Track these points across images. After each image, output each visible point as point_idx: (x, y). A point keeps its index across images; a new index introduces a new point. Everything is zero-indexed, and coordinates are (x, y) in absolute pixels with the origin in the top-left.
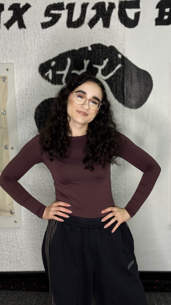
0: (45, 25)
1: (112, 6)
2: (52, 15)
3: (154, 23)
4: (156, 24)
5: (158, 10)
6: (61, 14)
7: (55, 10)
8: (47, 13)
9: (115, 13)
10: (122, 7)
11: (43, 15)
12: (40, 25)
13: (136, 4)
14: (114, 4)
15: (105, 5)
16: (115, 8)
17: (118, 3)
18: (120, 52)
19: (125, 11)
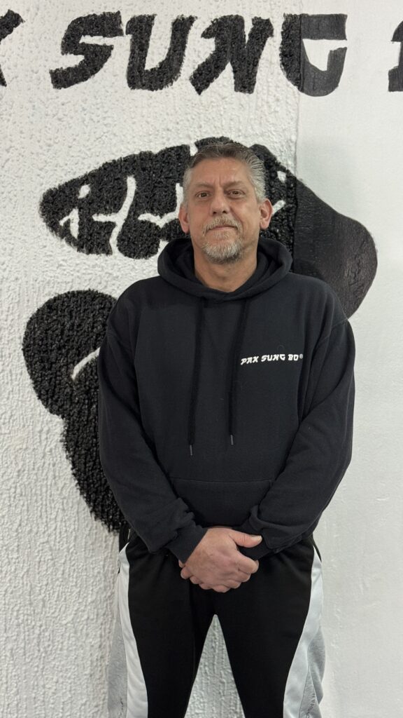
0: (62, 79)
2: (85, 49)
6: (111, 48)
7: (93, 34)
8: (70, 43)
9: (272, 50)
10: (292, 32)
11: (58, 48)
13: (334, 26)
14: (267, 23)
15: (243, 27)
16: (271, 34)
17: (282, 20)
18: (284, 164)
19: (301, 46)
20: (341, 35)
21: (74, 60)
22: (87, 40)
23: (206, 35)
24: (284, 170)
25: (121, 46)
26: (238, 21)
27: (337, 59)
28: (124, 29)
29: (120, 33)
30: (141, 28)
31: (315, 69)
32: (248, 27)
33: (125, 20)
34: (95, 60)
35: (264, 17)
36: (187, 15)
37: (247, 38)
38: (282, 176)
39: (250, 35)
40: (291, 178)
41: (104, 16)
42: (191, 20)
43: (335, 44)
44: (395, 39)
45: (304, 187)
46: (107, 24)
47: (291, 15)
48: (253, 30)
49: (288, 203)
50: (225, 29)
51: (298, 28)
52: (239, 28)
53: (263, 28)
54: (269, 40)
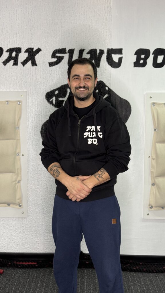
0: (51, 64)
1: (102, 52)
2: (57, 57)
3: (133, 65)
4: (135, 66)
5: (136, 56)
6: (64, 57)
7: (59, 53)
8: (53, 56)
9: (104, 57)
10: (109, 53)
11: (51, 57)
12: (48, 64)
13: (119, 51)
17: (107, 50)
18: (107, 85)
19: (111, 56)
20: (121, 53)
21: (54, 60)
22: (58, 55)
23: (88, 53)
25: (66, 56)
26: (96, 50)
27: (120, 59)
28: (67, 52)
30: (71, 52)
31: (115, 62)
32: (98, 52)
34: (60, 59)
35: (102, 49)
40: (109, 89)
41: (62, 49)
42: (84, 50)
43: (120, 56)
44: (135, 54)
45: (112, 91)
49: (108, 95)
50: (92, 52)
51: (111, 52)
54: (103, 55)
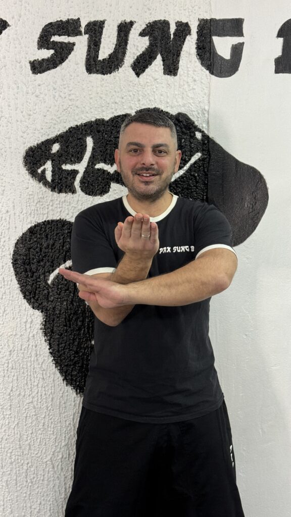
0: (38, 67)
2: (55, 45)
3: (273, 67)
6: (74, 44)
7: (60, 35)
8: (44, 41)
9: (190, 45)
10: (205, 31)
11: (35, 44)
12: (29, 66)
13: (235, 27)
14: (187, 25)
15: (169, 28)
16: (190, 33)
17: (197, 23)
18: (200, 127)
19: (211, 42)
20: (240, 33)
21: (47, 54)
22: (56, 38)
23: (142, 34)
24: (200, 131)
25: (81, 43)
26: (166, 24)
27: (237, 51)
28: (83, 30)
29: (79, 33)
30: (95, 30)
31: (222, 58)
32: (173, 29)
33: (83, 24)
34: (62, 53)
35: (184, 21)
36: (128, 20)
37: (172, 36)
38: (198, 135)
39: (174, 34)
40: (205, 137)
41: (68, 21)
42: (131, 23)
43: (236, 40)
44: (279, 35)
45: (214, 143)
46: (70, 27)
47: (203, 20)
48: (176, 30)
49: (203, 154)
50: (156, 30)
51: (208, 29)
52: (166, 29)
53: (183, 29)
54: (188, 38)
